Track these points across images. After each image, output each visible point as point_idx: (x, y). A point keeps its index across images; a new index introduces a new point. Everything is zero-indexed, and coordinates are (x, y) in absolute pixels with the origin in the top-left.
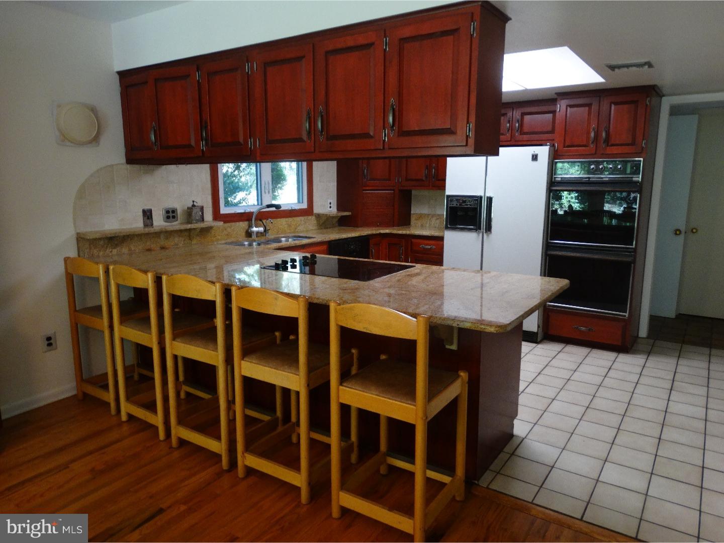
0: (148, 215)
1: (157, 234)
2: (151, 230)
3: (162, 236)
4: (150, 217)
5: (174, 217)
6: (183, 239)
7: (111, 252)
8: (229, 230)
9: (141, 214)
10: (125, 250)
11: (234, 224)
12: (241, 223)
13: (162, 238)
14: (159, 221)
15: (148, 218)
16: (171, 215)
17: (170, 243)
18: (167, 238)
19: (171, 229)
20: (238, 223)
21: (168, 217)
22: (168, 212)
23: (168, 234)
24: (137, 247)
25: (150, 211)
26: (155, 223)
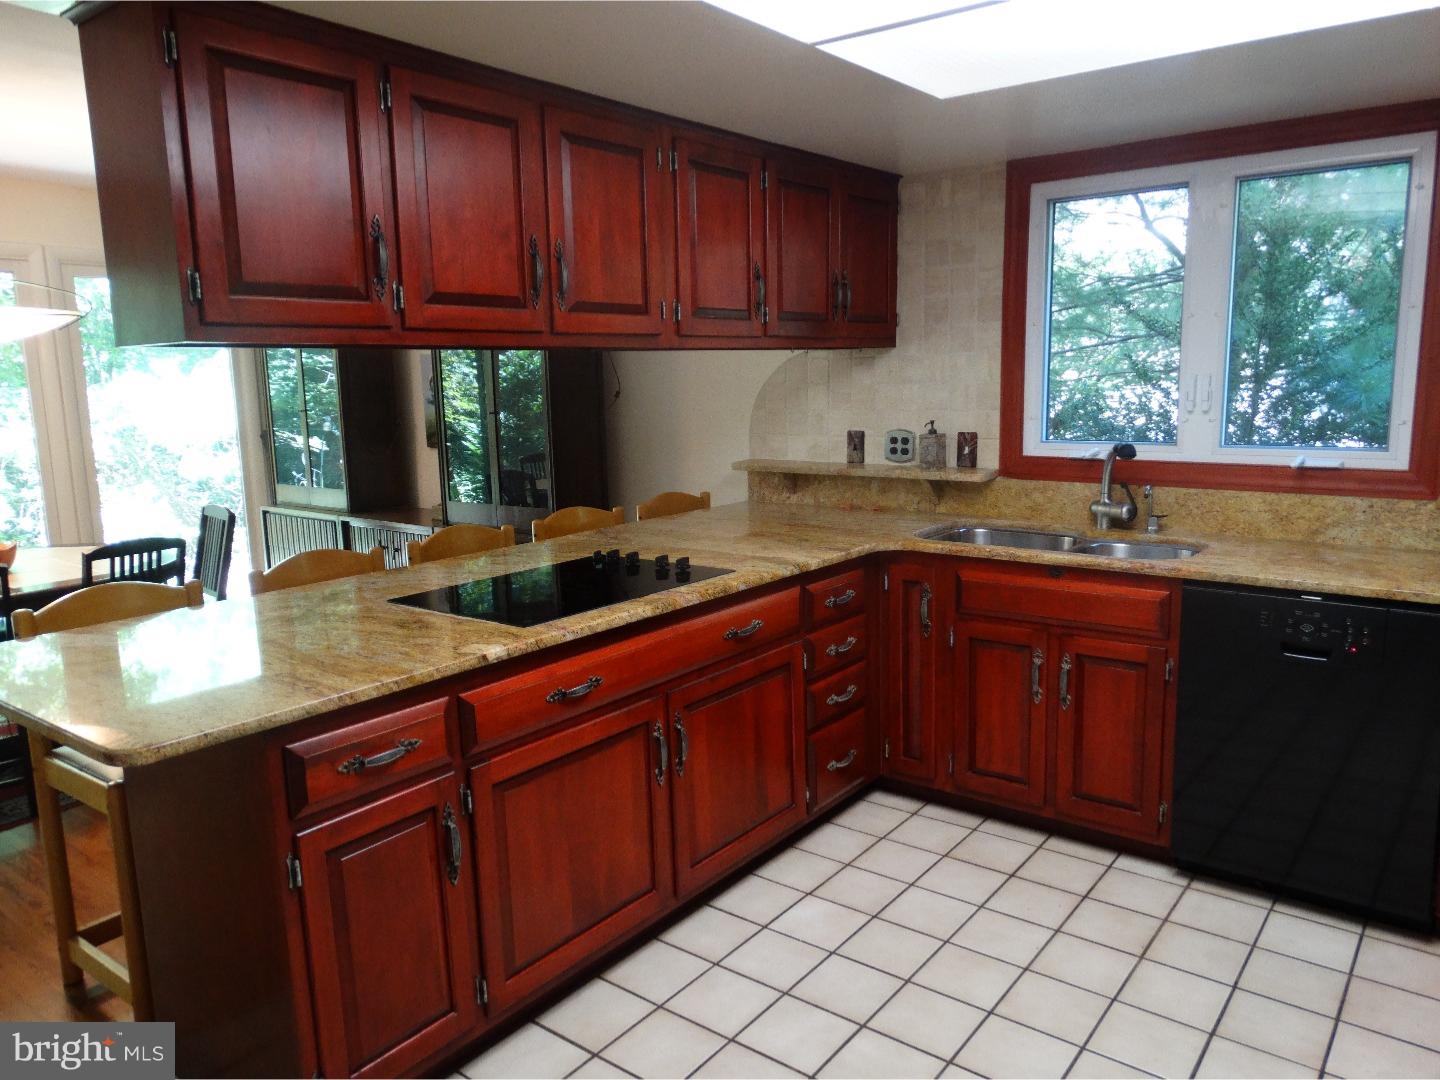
0: (857, 441)
1: (867, 481)
2: (858, 472)
3: (875, 486)
4: (858, 447)
5: (905, 452)
6: (916, 499)
7: (789, 498)
8: (1038, 497)
9: (844, 439)
10: (809, 500)
11: (1053, 484)
12: (1078, 484)
13: (874, 491)
14: (876, 456)
15: (855, 449)
16: (899, 446)
17: (890, 500)
18: (883, 491)
19: (896, 474)
20: (1066, 485)
21: (894, 451)
22: (894, 440)
23: (887, 483)
24: (827, 496)
25: (862, 435)
26: (868, 460)
